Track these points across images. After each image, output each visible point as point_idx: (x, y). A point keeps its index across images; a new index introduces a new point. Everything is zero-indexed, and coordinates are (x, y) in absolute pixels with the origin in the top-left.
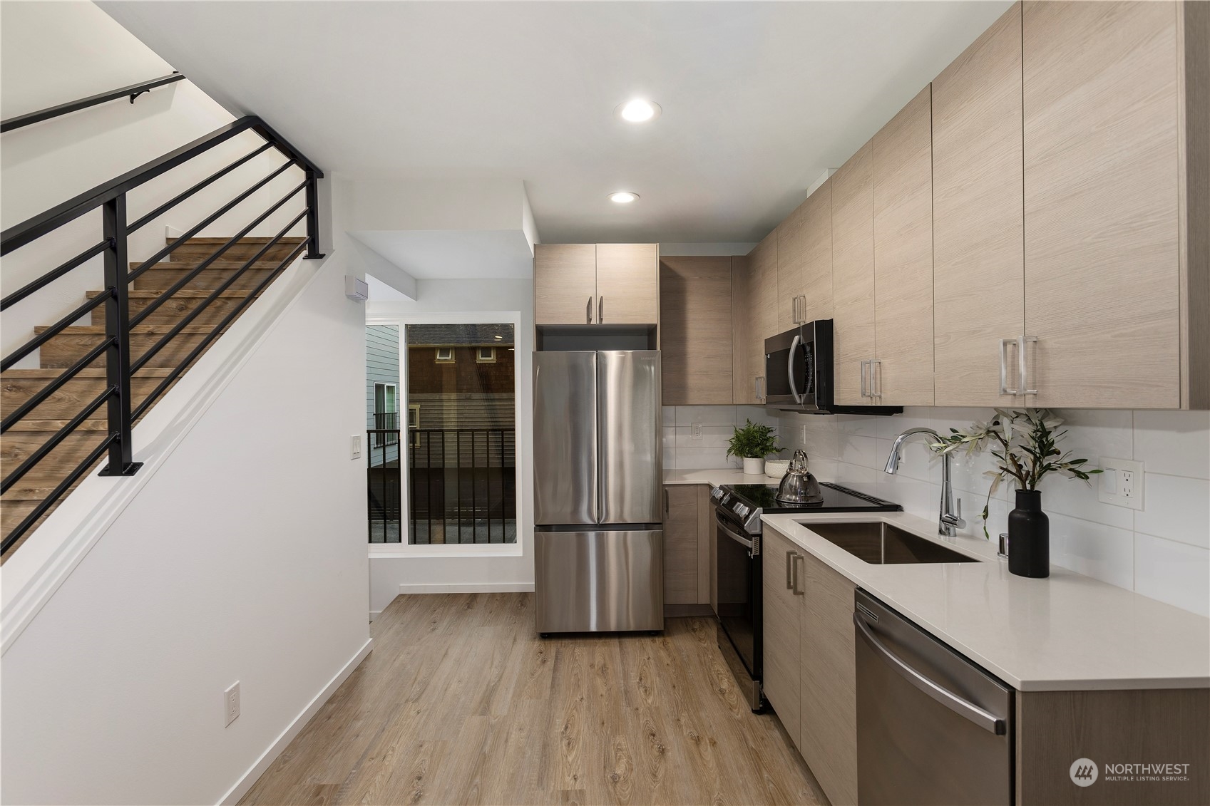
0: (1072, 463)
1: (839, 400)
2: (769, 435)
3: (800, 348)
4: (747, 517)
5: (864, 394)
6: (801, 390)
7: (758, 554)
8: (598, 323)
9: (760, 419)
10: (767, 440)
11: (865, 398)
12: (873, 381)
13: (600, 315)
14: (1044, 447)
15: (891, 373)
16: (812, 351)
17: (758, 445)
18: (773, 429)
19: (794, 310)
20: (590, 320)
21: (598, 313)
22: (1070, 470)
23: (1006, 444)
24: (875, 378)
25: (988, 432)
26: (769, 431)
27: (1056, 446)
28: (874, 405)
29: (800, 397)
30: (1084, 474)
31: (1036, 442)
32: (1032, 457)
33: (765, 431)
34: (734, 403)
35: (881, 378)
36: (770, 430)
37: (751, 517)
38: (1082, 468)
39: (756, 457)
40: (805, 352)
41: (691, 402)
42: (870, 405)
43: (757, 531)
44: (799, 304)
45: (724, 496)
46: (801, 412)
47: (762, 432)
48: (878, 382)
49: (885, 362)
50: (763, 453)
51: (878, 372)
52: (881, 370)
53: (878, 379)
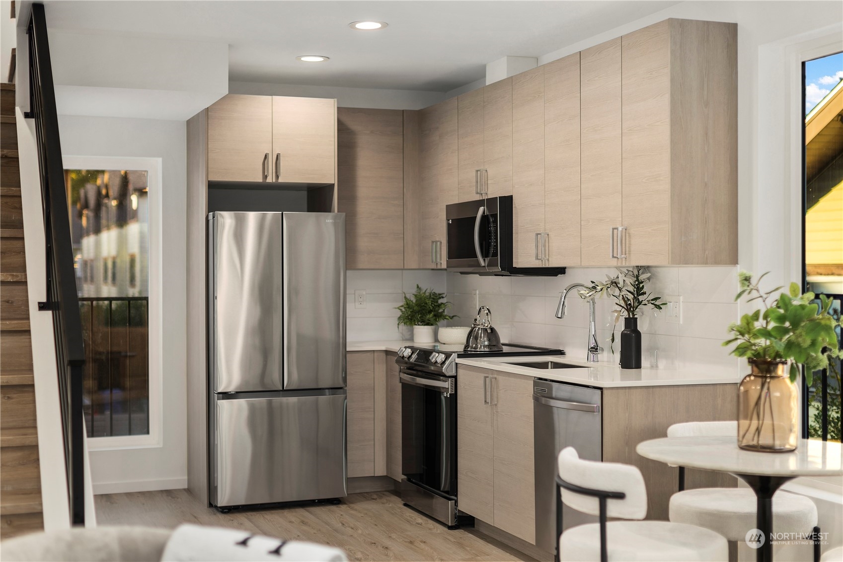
0: (652, 300)
1: (517, 263)
2: (440, 301)
3: (484, 218)
4: (443, 363)
5: (537, 258)
6: (485, 255)
7: (453, 392)
8: (274, 181)
9: (430, 286)
10: (439, 306)
11: (537, 261)
12: (543, 249)
13: (276, 172)
14: (639, 290)
15: (555, 244)
16: (495, 222)
17: (430, 312)
18: (444, 296)
19: (477, 182)
20: (265, 177)
21: (274, 171)
22: (652, 304)
23: (620, 289)
24: (545, 246)
25: (612, 283)
26: (440, 298)
27: (644, 290)
28: (544, 266)
29: (484, 260)
30: (658, 306)
31: (635, 287)
32: (633, 297)
33: (435, 297)
34: (405, 268)
35: (549, 246)
36: (440, 296)
37: (447, 363)
38: (658, 303)
39: (428, 324)
40: (489, 223)
41: (361, 266)
42: (541, 266)
43: (453, 373)
44: (481, 177)
45: (412, 354)
46: (481, 274)
47: (433, 298)
48: (547, 249)
49: (552, 235)
50: (436, 320)
51: (547, 241)
52: (549, 240)
53: (547, 247)
